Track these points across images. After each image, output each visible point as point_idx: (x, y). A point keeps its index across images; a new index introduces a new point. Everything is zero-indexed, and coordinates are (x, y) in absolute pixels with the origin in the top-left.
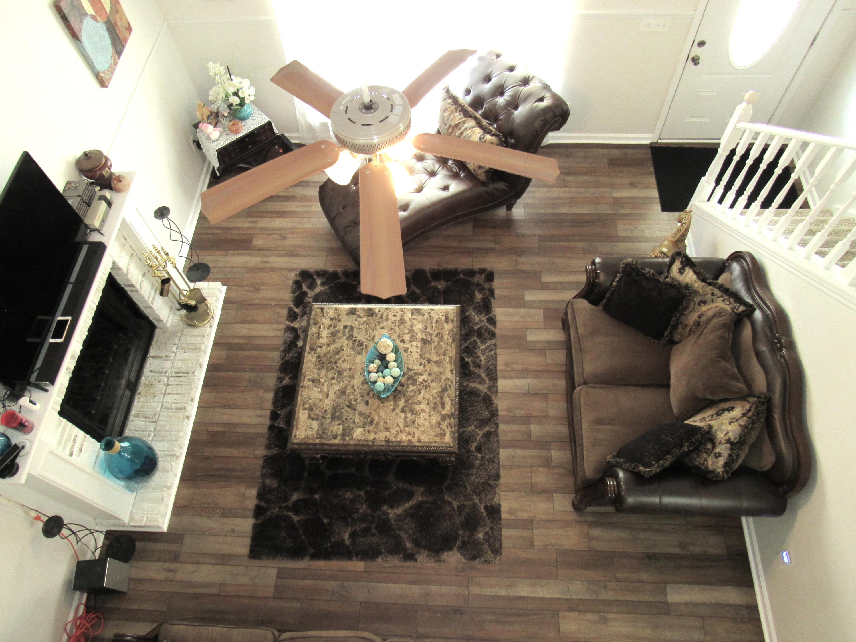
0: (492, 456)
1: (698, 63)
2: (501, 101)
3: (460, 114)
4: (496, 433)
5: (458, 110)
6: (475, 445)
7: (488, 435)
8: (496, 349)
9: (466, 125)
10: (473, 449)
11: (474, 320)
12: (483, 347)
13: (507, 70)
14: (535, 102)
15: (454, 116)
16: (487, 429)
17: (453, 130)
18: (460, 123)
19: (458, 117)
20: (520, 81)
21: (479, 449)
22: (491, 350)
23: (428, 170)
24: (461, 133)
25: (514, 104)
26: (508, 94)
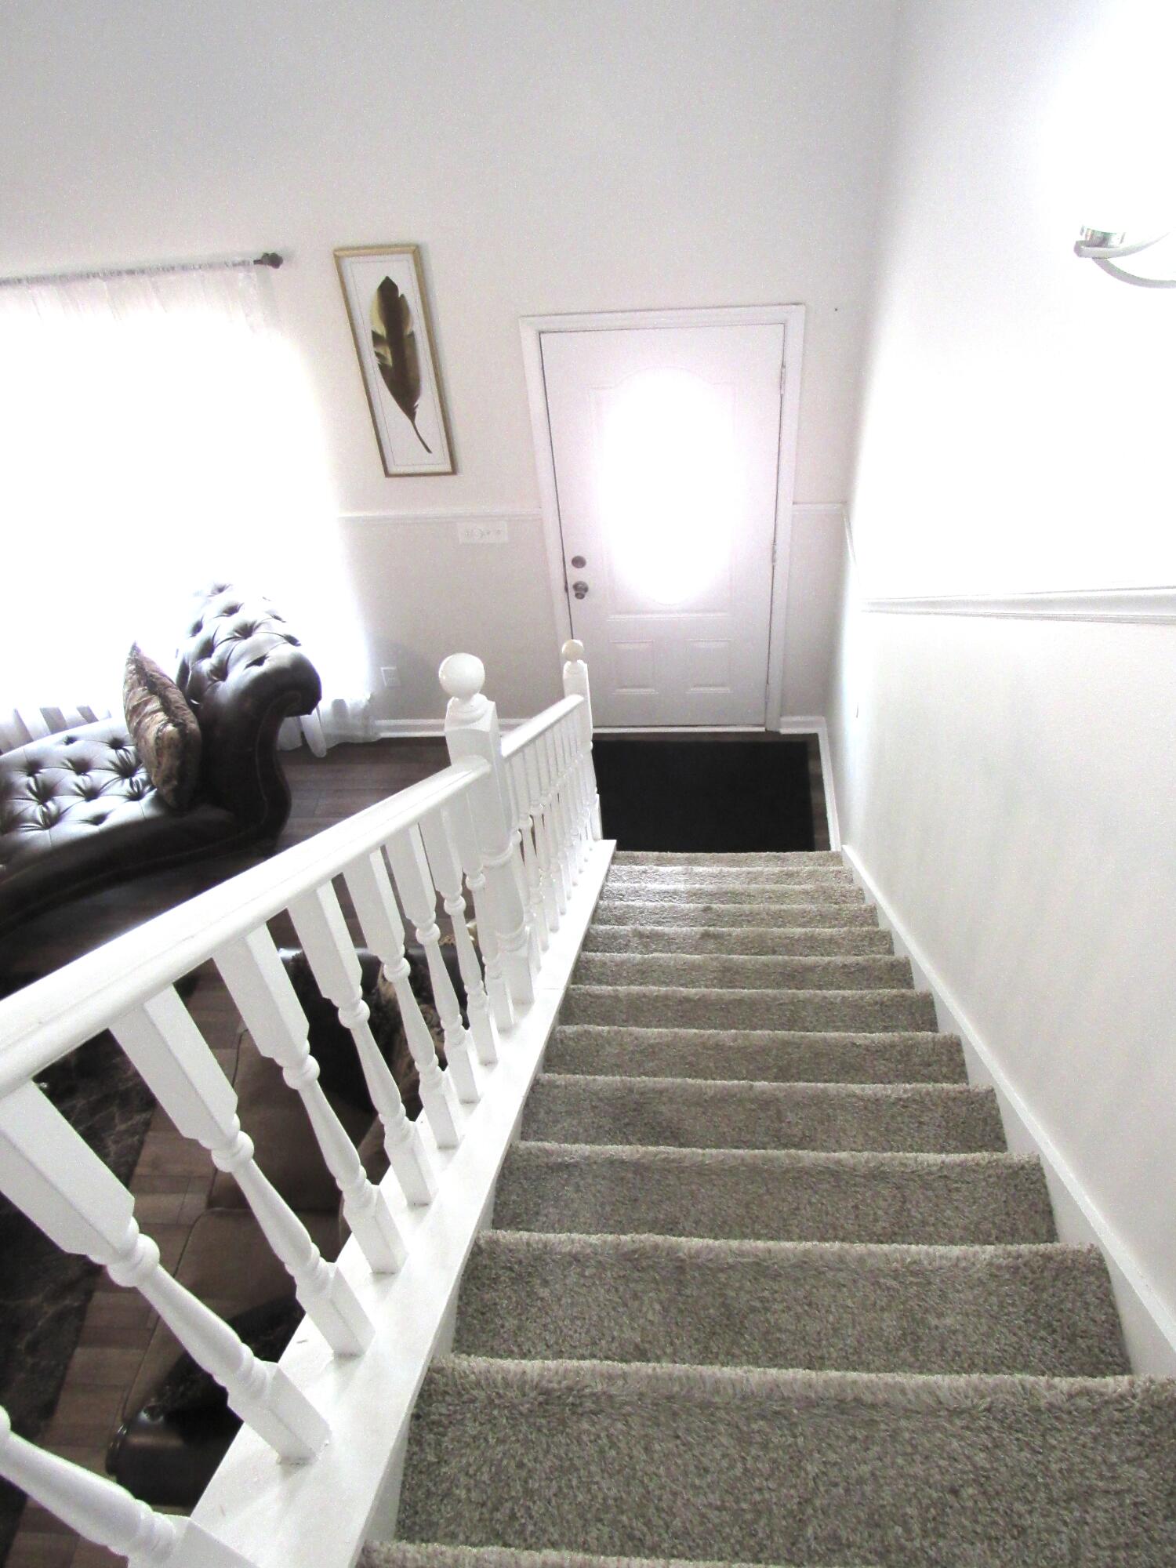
0: (53, 1363)
1: (582, 597)
2: (206, 665)
3: (144, 690)
4: (81, 1312)
5: (142, 682)
6: (29, 1336)
7: (60, 1317)
8: (145, 1131)
9: (150, 708)
10: (21, 1346)
11: (125, 1073)
12: (122, 1127)
13: (225, 612)
14: (248, 666)
15: (134, 693)
16: (67, 1302)
17: (131, 717)
18: (139, 705)
19: (140, 691)
20: (236, 631)
21: (33, 1348)
22: (133, 1135)
23: (83, 786)
24: (139, 723)
25: (221, 671)
26: (218, 652)
